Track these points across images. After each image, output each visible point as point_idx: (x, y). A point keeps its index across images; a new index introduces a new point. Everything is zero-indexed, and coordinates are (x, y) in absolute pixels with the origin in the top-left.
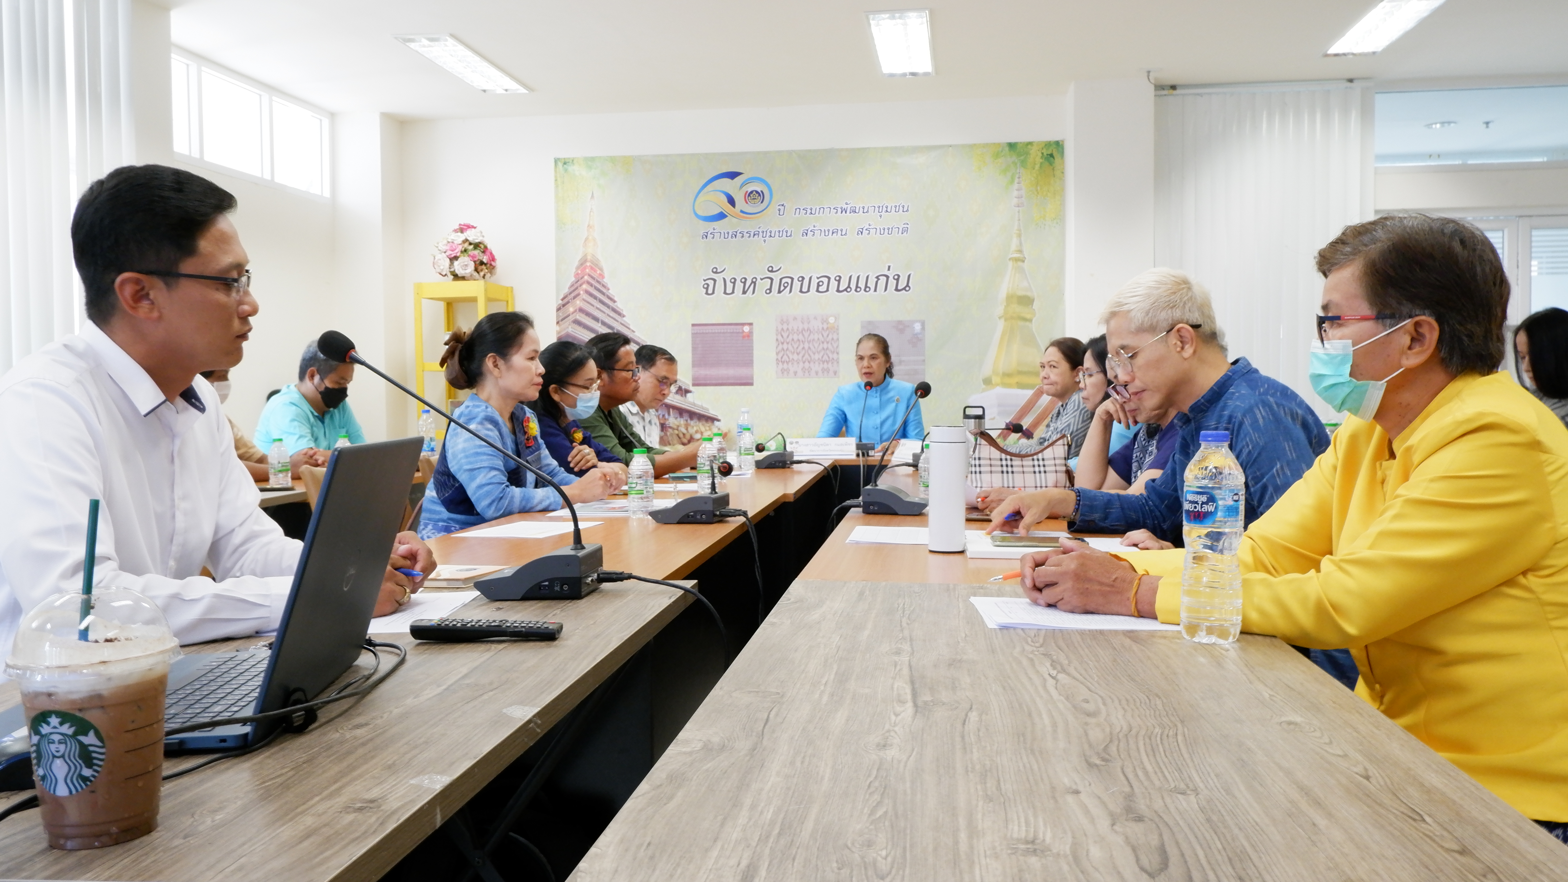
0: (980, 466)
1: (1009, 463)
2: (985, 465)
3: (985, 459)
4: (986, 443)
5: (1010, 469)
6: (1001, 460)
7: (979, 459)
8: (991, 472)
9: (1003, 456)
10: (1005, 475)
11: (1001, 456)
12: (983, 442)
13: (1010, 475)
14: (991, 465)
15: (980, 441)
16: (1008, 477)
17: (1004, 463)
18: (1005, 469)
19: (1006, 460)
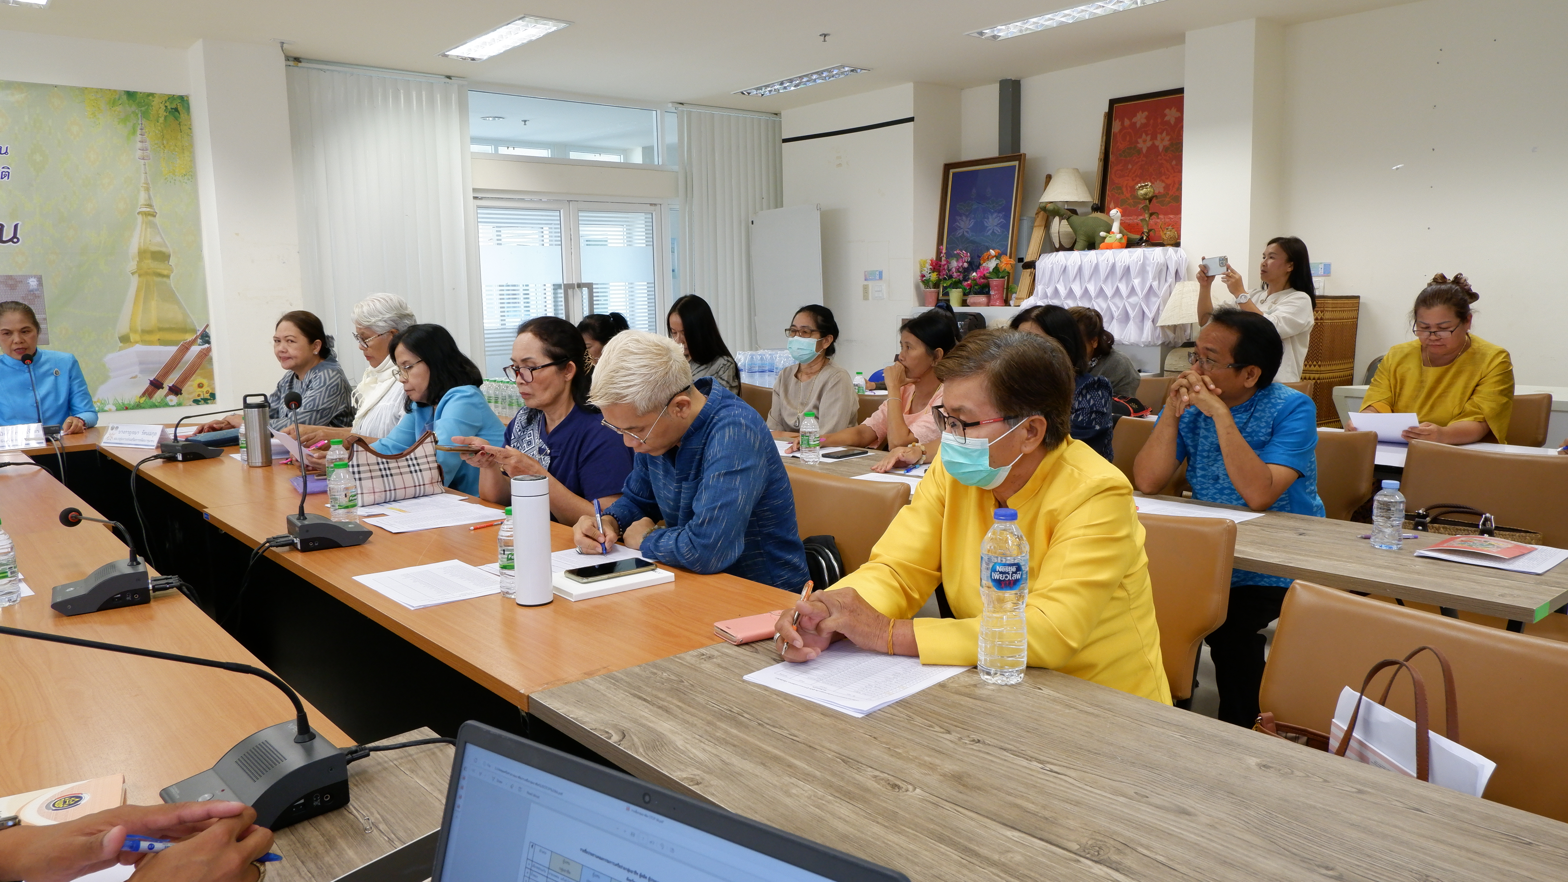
0: (359, 472)
1: (386, 466)
2: (365, 472)
3: (363, 465)
4: (362, 449)
5: (388, 472)
6: (378, 464)
7: (358, 466)
8: (372, 478)
9: (380, 460)
10: (385, 478)
11: (377, 460)
12: (360, 448)
13: (390, 478)
14: (370, 471)
15: (357, 448)
16: (388, 480)
17: (382, 466)
18: (384, 473)
19: (383, 463)
